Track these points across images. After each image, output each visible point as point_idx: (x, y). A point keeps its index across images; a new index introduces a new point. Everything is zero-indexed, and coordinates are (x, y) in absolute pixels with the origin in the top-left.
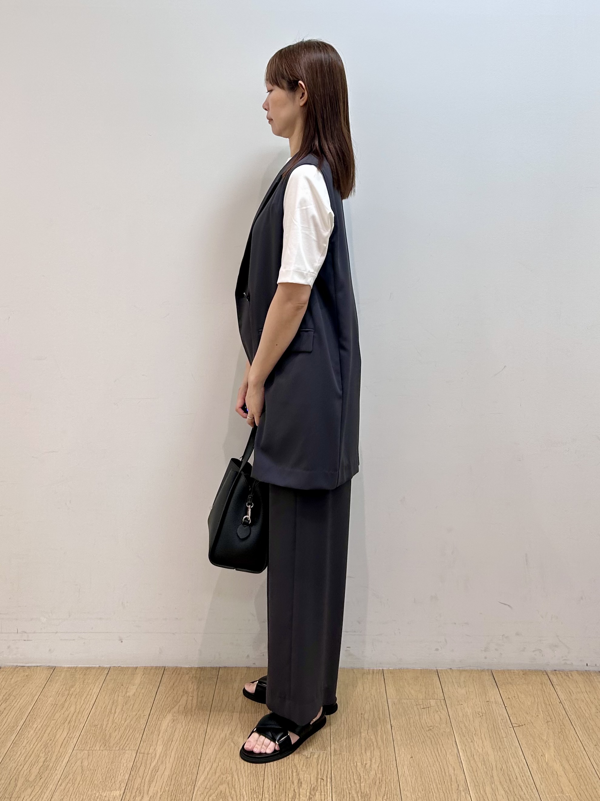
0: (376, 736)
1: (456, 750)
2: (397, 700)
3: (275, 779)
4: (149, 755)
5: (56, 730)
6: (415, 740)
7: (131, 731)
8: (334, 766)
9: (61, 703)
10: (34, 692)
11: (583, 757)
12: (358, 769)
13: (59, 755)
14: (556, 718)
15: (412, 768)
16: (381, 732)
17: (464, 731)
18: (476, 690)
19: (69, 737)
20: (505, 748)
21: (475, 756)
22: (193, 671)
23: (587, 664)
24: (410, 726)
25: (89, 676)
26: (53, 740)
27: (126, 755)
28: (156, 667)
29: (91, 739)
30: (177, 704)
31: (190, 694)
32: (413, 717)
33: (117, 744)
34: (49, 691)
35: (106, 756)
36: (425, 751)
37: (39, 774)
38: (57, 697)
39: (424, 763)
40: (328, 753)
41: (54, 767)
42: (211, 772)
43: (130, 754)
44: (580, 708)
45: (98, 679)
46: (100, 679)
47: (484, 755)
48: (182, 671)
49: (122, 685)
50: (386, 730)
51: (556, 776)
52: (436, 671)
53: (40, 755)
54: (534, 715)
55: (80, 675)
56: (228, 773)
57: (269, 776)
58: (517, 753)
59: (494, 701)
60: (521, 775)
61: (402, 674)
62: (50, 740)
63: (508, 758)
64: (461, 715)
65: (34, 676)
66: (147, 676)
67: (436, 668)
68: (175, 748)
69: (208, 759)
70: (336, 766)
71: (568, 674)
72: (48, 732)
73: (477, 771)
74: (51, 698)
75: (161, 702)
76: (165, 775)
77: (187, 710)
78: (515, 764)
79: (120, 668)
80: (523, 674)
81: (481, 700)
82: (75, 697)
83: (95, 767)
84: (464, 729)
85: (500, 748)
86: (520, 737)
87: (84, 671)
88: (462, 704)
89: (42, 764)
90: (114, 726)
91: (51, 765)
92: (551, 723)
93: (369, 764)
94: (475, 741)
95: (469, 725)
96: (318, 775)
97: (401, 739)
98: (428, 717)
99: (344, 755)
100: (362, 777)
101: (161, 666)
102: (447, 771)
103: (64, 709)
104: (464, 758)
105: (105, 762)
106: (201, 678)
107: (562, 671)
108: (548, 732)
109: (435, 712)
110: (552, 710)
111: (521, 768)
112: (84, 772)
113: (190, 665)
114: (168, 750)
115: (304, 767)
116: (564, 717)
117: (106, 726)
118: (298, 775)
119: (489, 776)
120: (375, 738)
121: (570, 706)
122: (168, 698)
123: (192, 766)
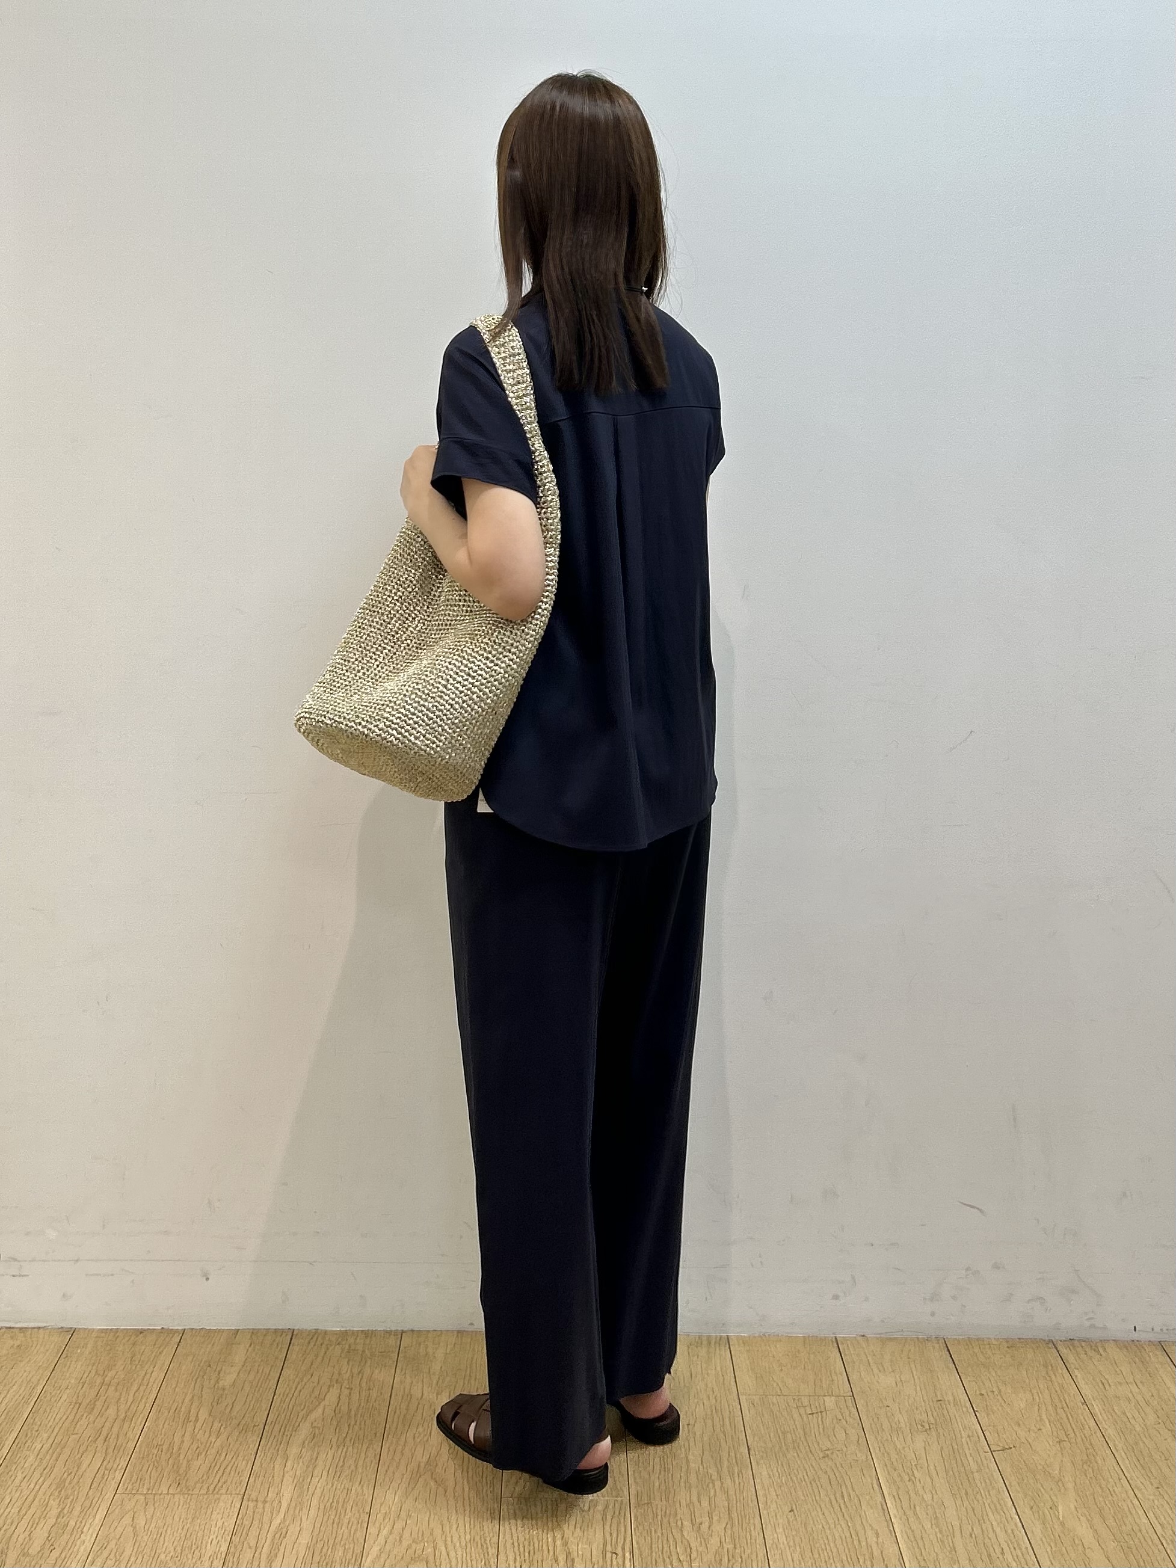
0: (719, 1466)
1: (879, 1499)
2: (758, 1397)
3: (520, 1552)
4: (267, 1505)
5: (80, 1455)
6: (796, 1477)
7: (229, 1457)
8: (637, 1527)
9: (88, 1402)
10: (35, 1380)
11: (1134, 1512)
12: (685, 1534)
13: (87, 1503)
14: (1078, 1435)
15: (794, 1533)
16: (728, 1461)
17: (894, 1460)
18: (916, 1377)
19: (106, 1469)
20: (977, 1493)
21: (918, 1508)
22: (349, 1339)
23: (1135, 1327)
24: (787, 1449)
25: (143, 1347)
26: (73, 1474)
27: (221, 1504)
28: (276, 1331)
29: (151, 1473)
30: (320, 1403)
31: (345, 1384)
32: (792, 1432)
33: (203, 1481)
34: (63, 1377)
35: (181, 1504)
36: (817, 1498)
37: (49, 1541)
38: (80, 1387)
39: (816, 1522)
40: (624, 1502)
41: (77, 1526)
42: (391, 1537)
43: (230, 1502)
44: (1124, 1413)
45: (160, 1353)
46: (164, 1353)
47: (936, 1507)
48: (327, 1339)
49: (210, 1366)
50: (738, 1456)
51: (1080, 1548)
52: (834, 1340)
53: (50, 1505)
54: (1033, 1428)
55: (124, 1344)
56: (426, 1539)
57: (509, 1545)
58: (1003, 1504)
59: (951, 1399)
60: (1011, 1546)
61: (766, 1345)
62: (68, 1475)
63: (985, 1513)
64: (886, 1425)
65: (33, 1349)
66: (257, 1347)
67: (834, 1334)
68: (318, 1491)
69: (386, 1513)
70: (641, 1528)
71: (1096, 1346)
72: (63, 1457)
73: (922, 1538)
74: (68, 1391)
75: (288, 1400)
76: (300, 1543)
77: (340, 1415)
78: (998, 1524)
79: (202, 1333)
80: (1008, 1347)
81: (925, 1398)
82: (116, 1390)
83: (159, 1528)
84: (894, 1456)
85: (967, 1493)
86: (1007, 1470)
87: (133, 1338)
88: (888, 1406)
89: (54, 1520)
90: (194, 1446)
91: (72, 1523)
92: (1067, 1445)
93: (707, 1524)
94: (917, 1480)
95: (904, 1448)
96: (605, 1544)
97: (769, 1474)
98: (821, 1430)
99: (657, 1505)
100: (694, 1549)
101: (284, 1328)
102: (862, 1539)
103: (96, 1412)
104: (895, 1511)
105: (180, 1519)
106: (367, 1351)
107: (1085, 1341)
108: (1062, 1461)
109: (835, 1421)
110: (1068, 1419)
111: (1010, 1531)
112: (139, 1538)
113: (342, 1327)
114: (306, 1493)
115: (578, 1530)
116: (1093, 1433)
117: (180, 1449)
118: (565, 1544)
119: (949, 1549)
120: (716, 1474)
121: (1104, 1410)
122: (300, 1391)
123: (354, 1527)
